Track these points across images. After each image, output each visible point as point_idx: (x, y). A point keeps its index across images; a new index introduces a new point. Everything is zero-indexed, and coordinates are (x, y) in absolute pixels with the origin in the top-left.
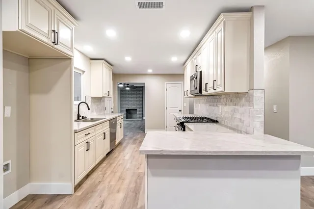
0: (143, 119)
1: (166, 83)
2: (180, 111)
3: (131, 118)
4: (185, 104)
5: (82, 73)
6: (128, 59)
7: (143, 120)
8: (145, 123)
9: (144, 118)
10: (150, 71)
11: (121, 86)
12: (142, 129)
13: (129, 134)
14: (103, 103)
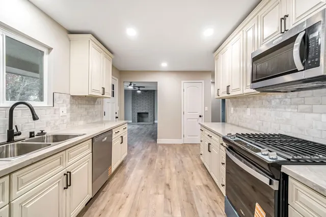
0: (154, 123)
1: (183, 82)
2: (200, 116)
3: (142, 121)
4: (206, 109)
5: (45, 51)
6: (131, 32)
7: (155, 125)
8: (157, 128)
9: (156, 122)
10: (164, 65)
11: (131, 88)
12: (153, 136)
13: (138, 146)
14: (99, 106)
